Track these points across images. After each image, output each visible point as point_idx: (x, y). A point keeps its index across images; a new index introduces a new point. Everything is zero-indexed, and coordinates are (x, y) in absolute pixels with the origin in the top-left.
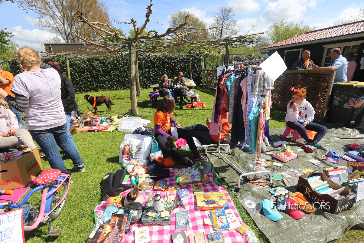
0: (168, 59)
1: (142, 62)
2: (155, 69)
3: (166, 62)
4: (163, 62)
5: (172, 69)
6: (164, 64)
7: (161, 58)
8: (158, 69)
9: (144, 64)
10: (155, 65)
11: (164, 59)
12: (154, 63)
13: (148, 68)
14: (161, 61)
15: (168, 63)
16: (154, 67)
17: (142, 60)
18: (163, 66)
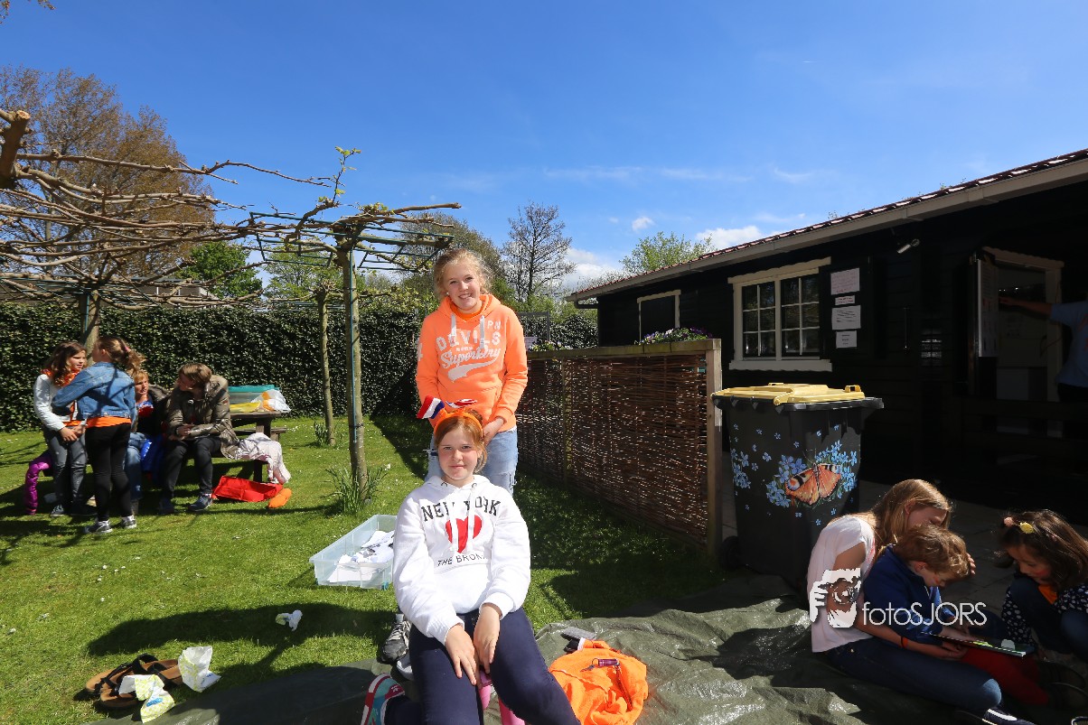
0: (293, 324)
1: (192, 331)
2: (242, 355)
3: (285, 332)
4: (274, 333)
5: (305, 358)
6: (279, 341)
7: (267, 321)
8: (255, 356)
9: (201, 337)
10: (242, 342)
11: (279, 326)
12: (241, 336)
13: (213, 351)
14: (267, 327)
15: (292, 337)
16: (238, 350)
17: (193, 323)
18: (271, 347)
